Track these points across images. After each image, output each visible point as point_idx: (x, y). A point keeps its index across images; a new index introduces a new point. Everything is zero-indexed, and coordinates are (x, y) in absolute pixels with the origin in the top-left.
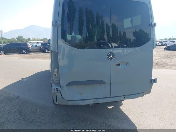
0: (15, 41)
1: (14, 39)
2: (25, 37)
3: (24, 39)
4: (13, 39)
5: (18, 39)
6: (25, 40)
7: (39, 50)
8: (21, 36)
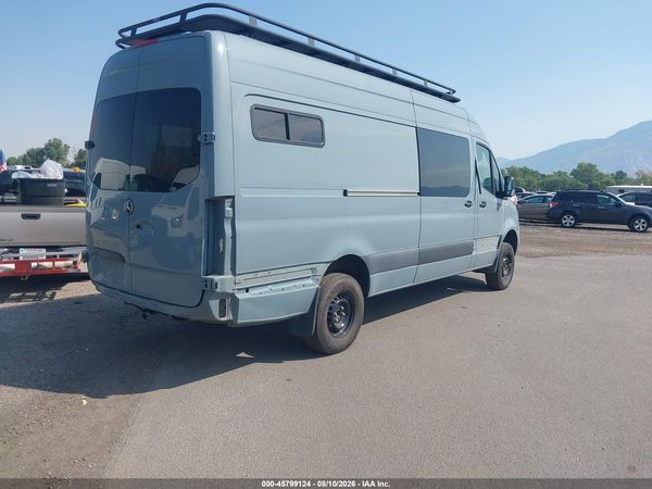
0: (564, 182)
1: (565, 173)
2: (606, 168)
3: (601, 174)
4: (560, 174)
5: (575, 176)
6: (604, 180)
7: (544, 217)
8: (590, 165)
